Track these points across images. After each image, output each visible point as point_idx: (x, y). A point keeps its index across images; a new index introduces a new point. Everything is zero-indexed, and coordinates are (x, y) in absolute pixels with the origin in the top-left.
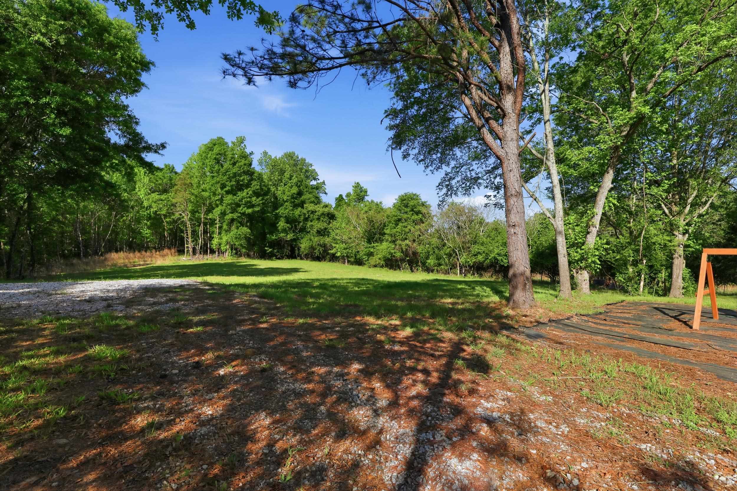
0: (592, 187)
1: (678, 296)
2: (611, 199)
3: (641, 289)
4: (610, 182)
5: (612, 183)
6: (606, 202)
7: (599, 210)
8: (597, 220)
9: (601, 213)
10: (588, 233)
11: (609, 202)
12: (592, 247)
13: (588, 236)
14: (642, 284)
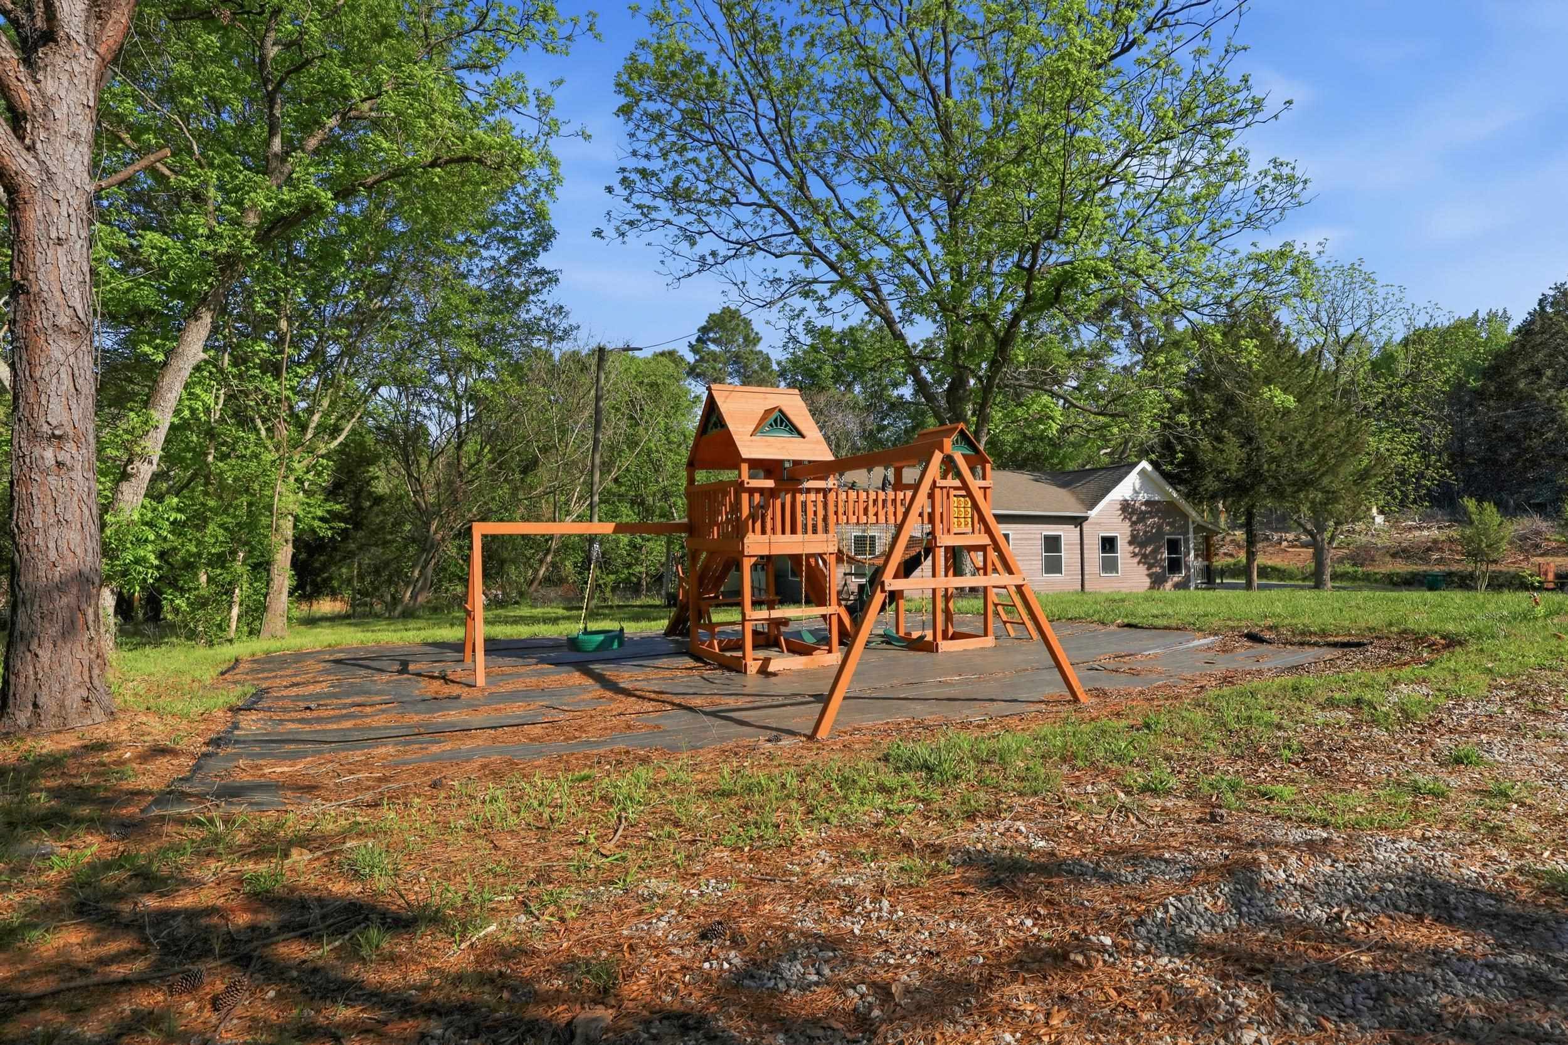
0: (146, 349)
1: (279, 634)
2: (198, 390)
3: (234, 625)
4: (201, 344)
5: (205, 350)
6: (185, 395)
7: (163, 417)
8: (154, 445)
9: (167, 425)
10: (125, 476)
11: (193, 396)
12: (136, 517)
13: (125, 486)
14: (235, 611)
